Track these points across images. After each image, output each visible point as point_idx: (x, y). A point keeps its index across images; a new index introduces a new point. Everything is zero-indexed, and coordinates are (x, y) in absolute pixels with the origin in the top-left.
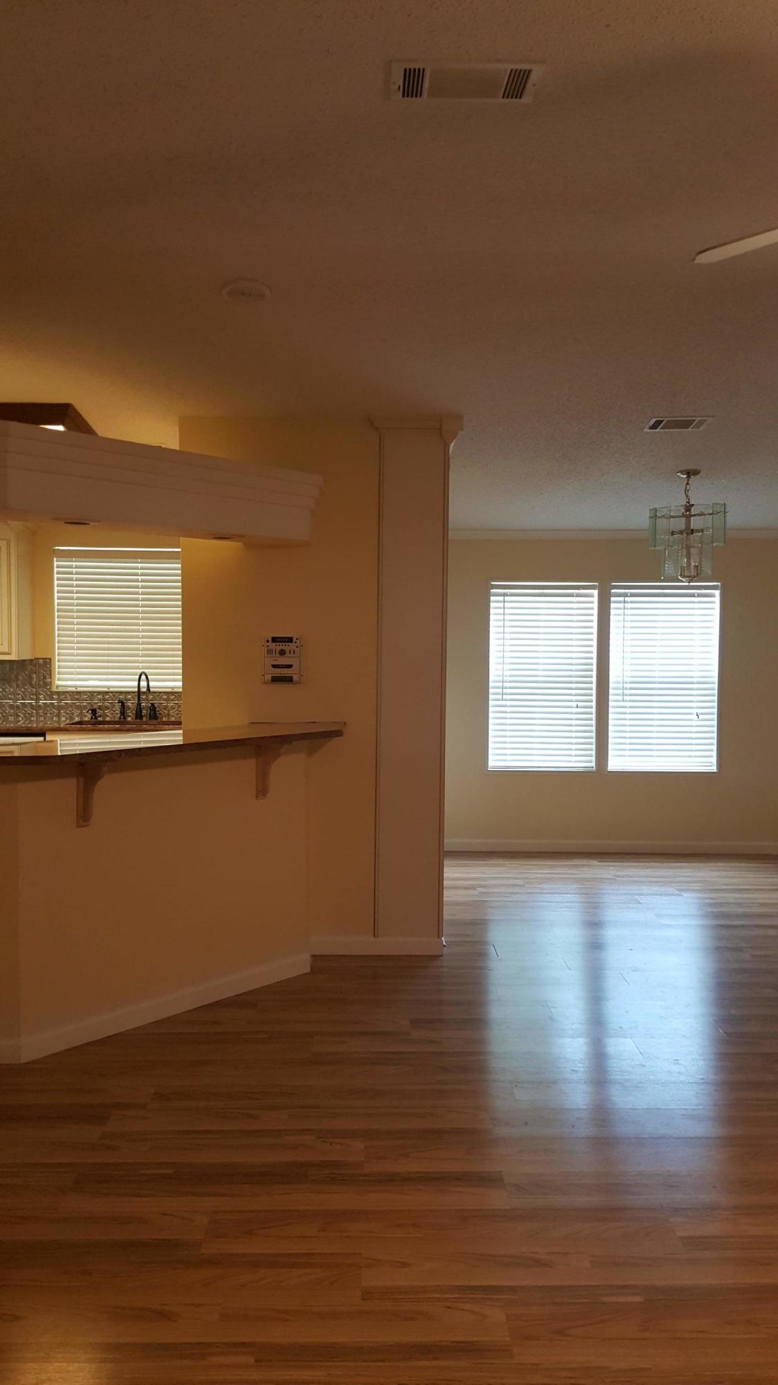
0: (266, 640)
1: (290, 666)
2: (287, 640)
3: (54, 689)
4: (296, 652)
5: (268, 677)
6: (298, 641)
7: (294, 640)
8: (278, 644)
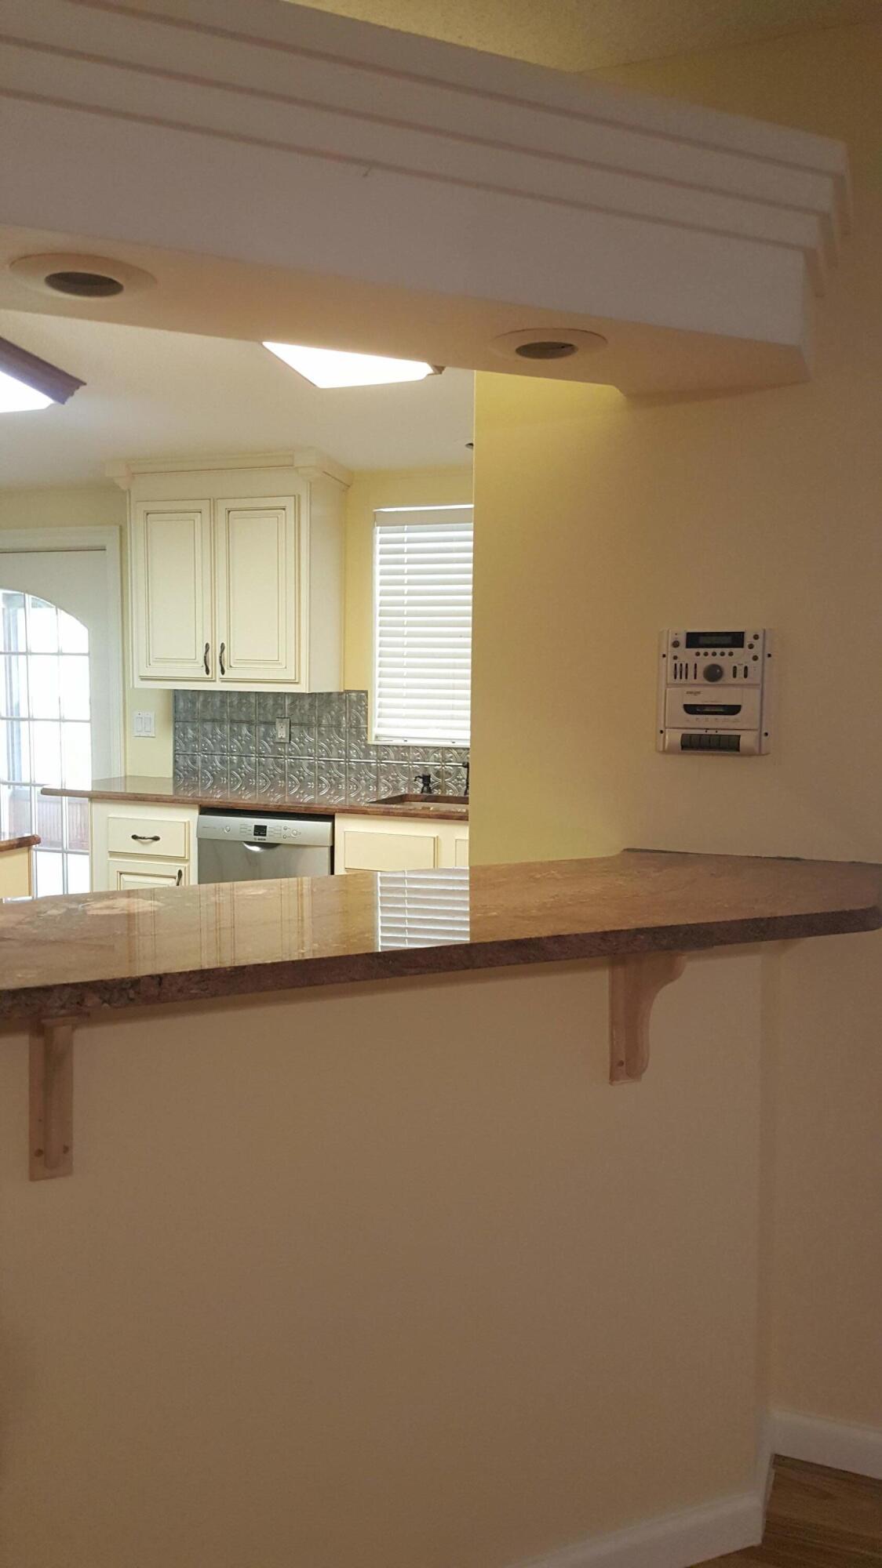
0: (671, 642)
1: (734, 710)
2: (728, 640)
3: (372, 741)
4: (750, 674)
5: (674, 737)
6: (758, 644)
7: (748, 639)
8: (702, 651)
